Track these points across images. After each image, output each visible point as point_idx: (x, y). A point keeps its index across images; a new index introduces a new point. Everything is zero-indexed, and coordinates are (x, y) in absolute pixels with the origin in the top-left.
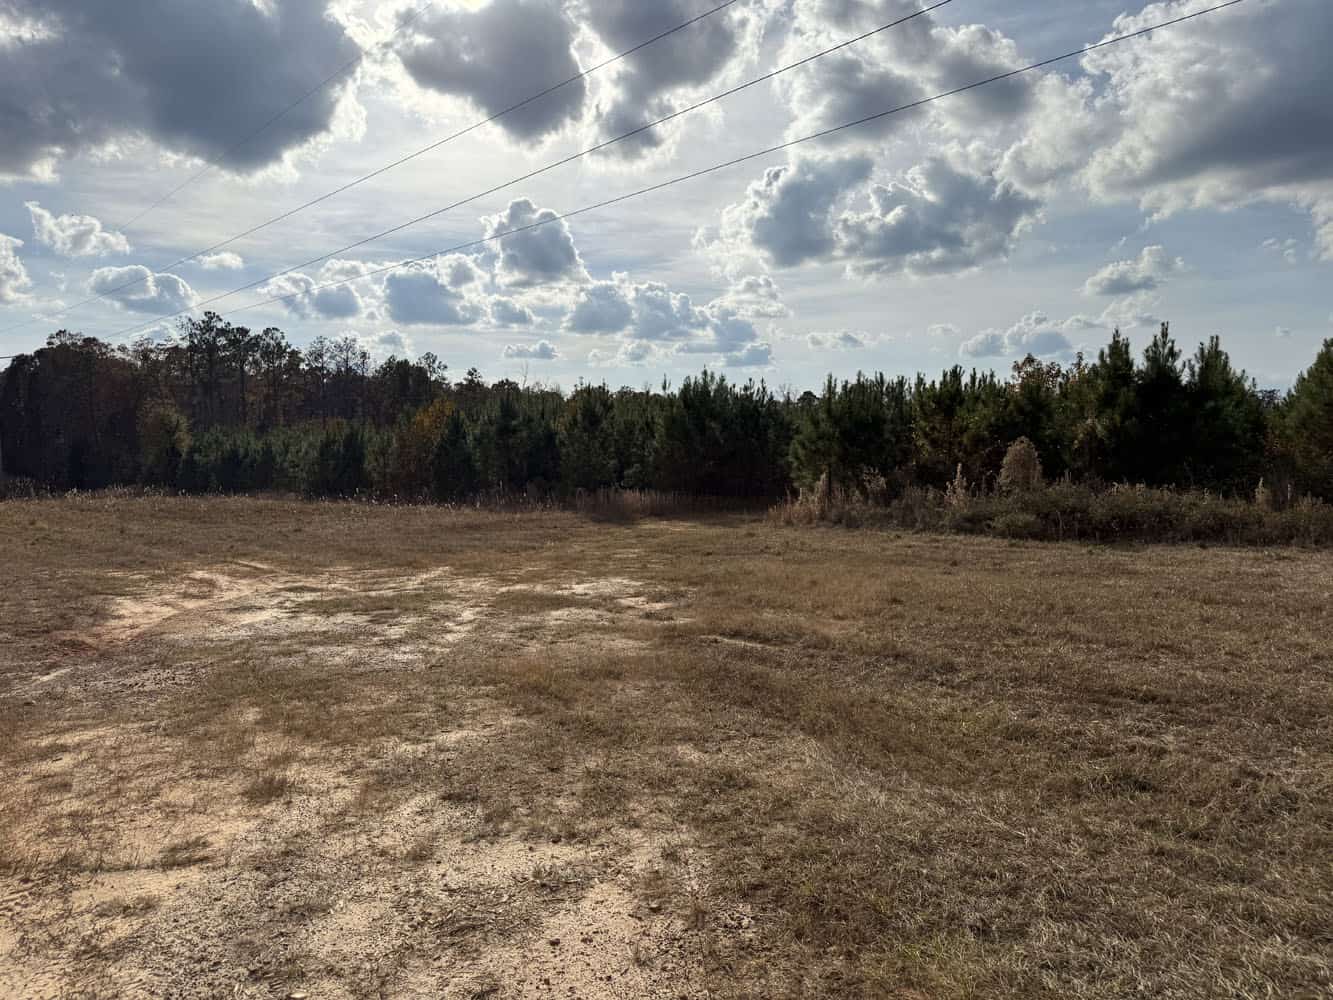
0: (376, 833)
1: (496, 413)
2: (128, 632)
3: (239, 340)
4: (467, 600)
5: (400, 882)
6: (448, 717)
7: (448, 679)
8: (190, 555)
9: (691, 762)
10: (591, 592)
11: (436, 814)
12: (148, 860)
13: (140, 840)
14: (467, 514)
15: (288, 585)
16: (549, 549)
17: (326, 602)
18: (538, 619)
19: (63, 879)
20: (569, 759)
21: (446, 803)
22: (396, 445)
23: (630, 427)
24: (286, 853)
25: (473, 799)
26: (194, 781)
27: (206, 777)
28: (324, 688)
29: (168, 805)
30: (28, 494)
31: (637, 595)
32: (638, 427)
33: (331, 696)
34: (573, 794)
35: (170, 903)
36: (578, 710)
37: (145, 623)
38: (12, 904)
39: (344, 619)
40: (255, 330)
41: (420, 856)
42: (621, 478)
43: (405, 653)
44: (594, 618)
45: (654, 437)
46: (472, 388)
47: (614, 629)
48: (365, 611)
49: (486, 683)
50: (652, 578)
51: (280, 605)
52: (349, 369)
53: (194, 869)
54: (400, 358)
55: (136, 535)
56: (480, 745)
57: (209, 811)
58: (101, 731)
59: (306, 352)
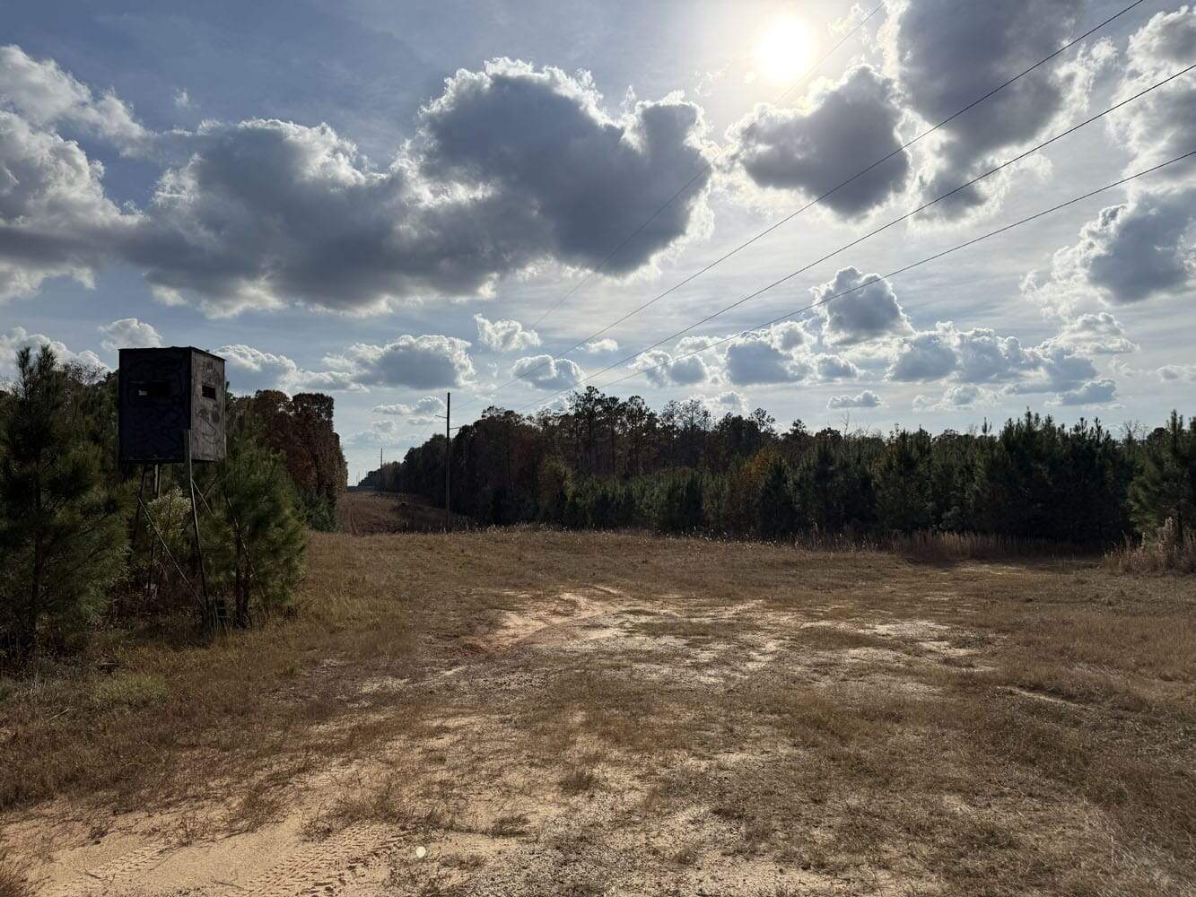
0: (655, 833)
1: (814, 460)
2: (511, 640)
3: (612, 407)
4: (770, 632)
5: (664, 880)
6: (733, 740)
7: (739, 703)
8: (563, 580)
9: (954, 813)
10: (893, 633)
11: (705, 826)
12: (483, 827)
13: (481, 810)
14: (787, 552)
15: (629, 609)
16: (860, 588)
17: (656, 625)
18: (835, 656)
19: (426, 832)
20: (833, 794)
21: (716, 817)
22: (728, 490)
23: (948, 470)
24: (581, 839)
25: (740, 817)
26: (527, 768)
27: (536, 766)
28: (638, 700)
29: (505, 785)
30: (465, 529)
31: (941, 639)
32: (956, 470)
33: (641, 707)
34: (830, 827)
35: (491, 864)
36: (851, 749)
37: (523, 634)
38: (392, 844)
39: (668, 640)
40: (623, 398)
41: (685, 860)
42: (939, 520)
43: (710, 676)
44: (891, 659)
45: (974, 480)
46: (797, 438)
47: (909, 672)
48: (685, 635)
49: (772, 713)
50: (960, 623)
51: (621, 626)
52: (694, 426)
53: (514, 840)
54: (735, 415)
55: (529, 563)
56: (756, 768)
57: (532, 794)
58: (473, 719)
59: (661, 414)
